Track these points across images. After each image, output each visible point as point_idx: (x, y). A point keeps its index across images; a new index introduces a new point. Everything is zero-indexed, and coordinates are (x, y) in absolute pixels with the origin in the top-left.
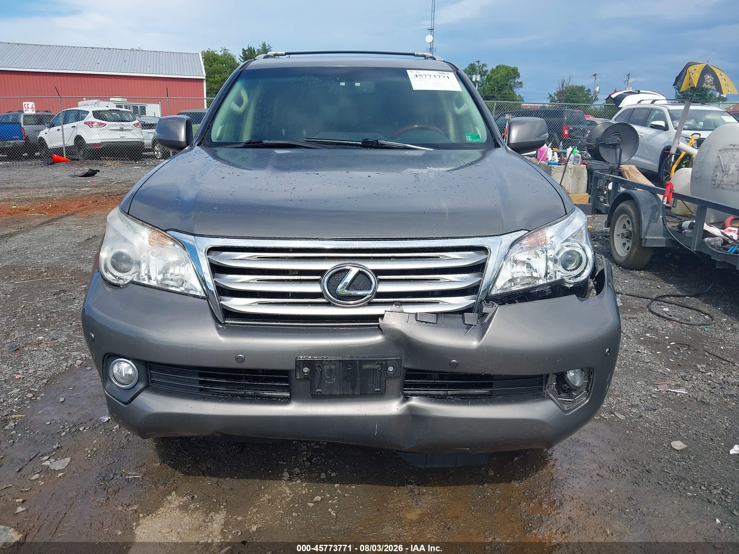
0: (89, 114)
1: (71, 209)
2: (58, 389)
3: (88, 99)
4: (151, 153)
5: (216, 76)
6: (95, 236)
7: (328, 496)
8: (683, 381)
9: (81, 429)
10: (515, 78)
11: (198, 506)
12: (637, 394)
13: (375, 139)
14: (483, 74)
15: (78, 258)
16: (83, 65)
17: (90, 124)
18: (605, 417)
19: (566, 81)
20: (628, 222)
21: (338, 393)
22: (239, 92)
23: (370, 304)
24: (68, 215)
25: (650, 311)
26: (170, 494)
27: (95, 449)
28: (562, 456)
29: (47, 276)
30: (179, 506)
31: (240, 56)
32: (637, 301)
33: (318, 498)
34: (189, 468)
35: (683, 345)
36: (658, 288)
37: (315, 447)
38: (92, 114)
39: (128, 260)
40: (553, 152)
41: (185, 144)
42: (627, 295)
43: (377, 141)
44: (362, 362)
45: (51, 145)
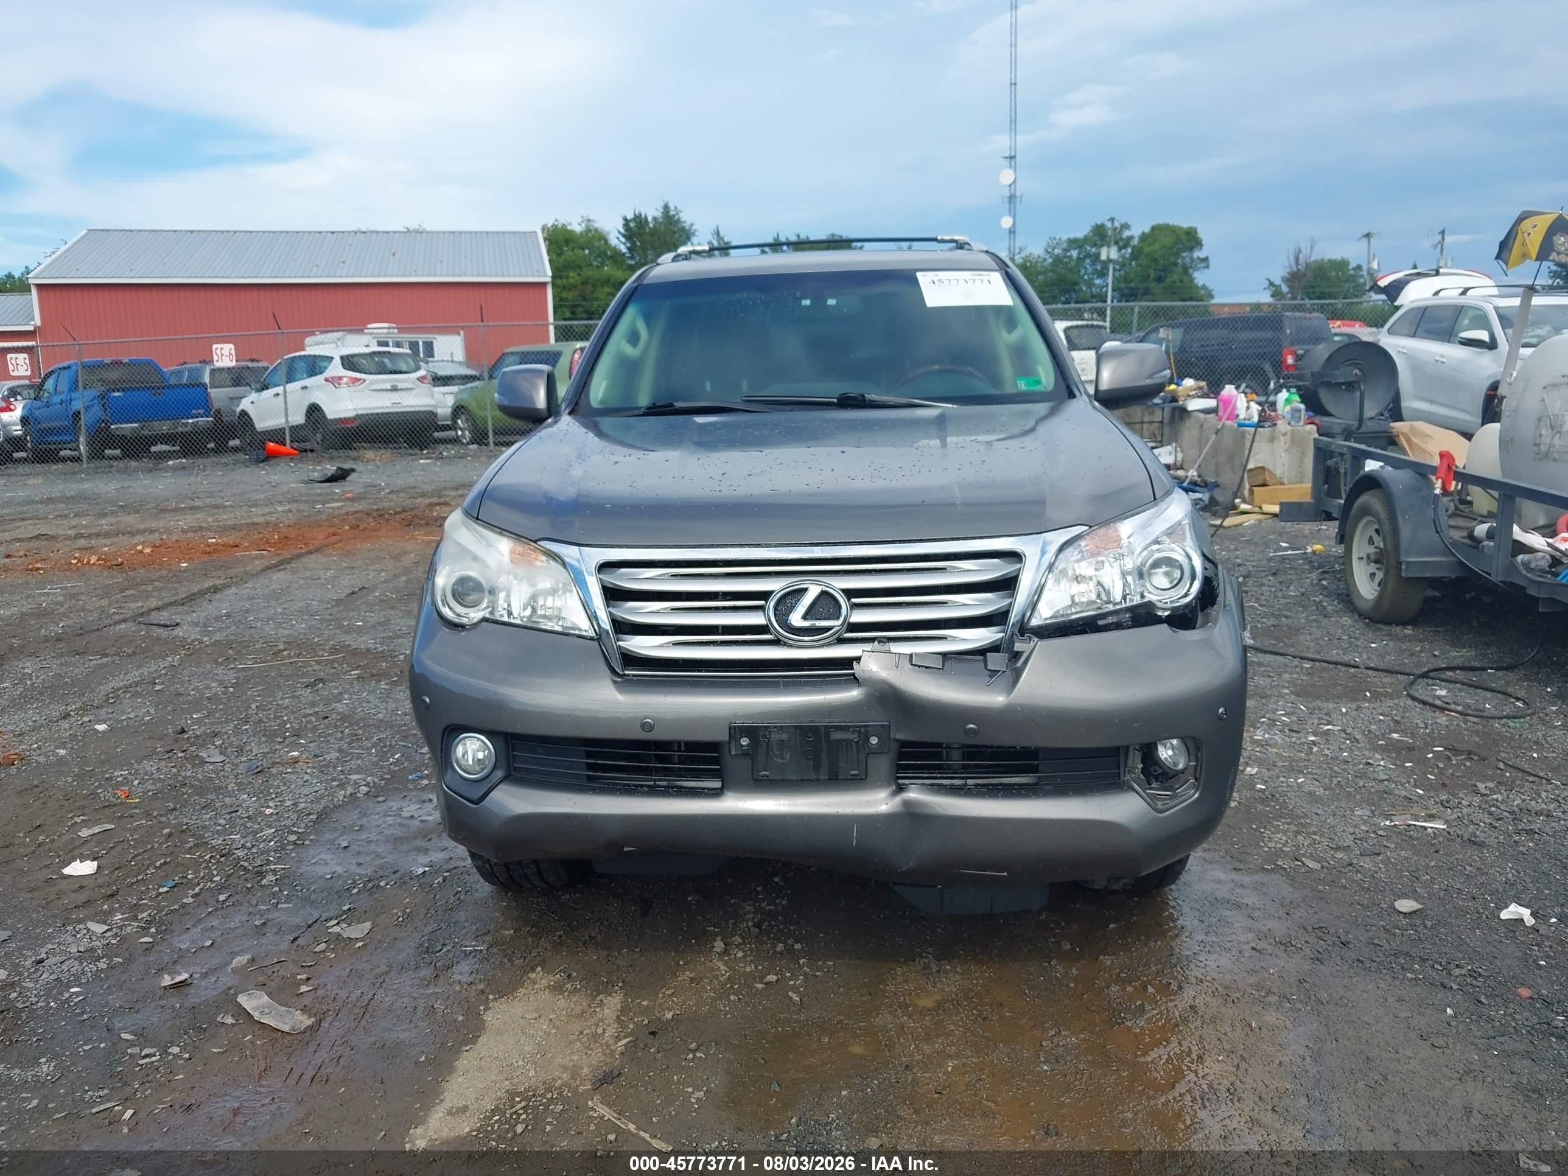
0: (334, 361)
1: (314, 542)
2: (336, 830)
3: (322, 332)
4: (452, 433)
5: (571, 274)
6: (364, 588)
7: (788, 974)
8: (1442, 809)
9: (382, 884)
10: (1191, 249)
11: (578, 986)
12: (1351, 830)
13: (861, 392)
14: (1123, 244)
15: (340, 626)
16: (315, 268)
17: (335, 381)
18: (1285, 866)
19: (1303, 250)
20: (1377, 531)
21: (794, 777)
22: (633, 324)
23: (841, 641)
24: (310, 552)
25: (1409, 695)
26: (533, 970)
27: (408, 910)
28: (1196, 923)
29: (290, 657)
30: (549, 987)
31: (619, 232)
32: (1387, 679)
33: (772, 978)
34: (560, 937)
35: (1456, 752)
36: (1435, 656)
37: (768, 908)
38: (339, 361)
39: (478, 587)
40: (1248, 402)
41: (546, 413)
42: (1367, 668)
43: (863, 396)
44: (828, 729)
45: (262, 424)
